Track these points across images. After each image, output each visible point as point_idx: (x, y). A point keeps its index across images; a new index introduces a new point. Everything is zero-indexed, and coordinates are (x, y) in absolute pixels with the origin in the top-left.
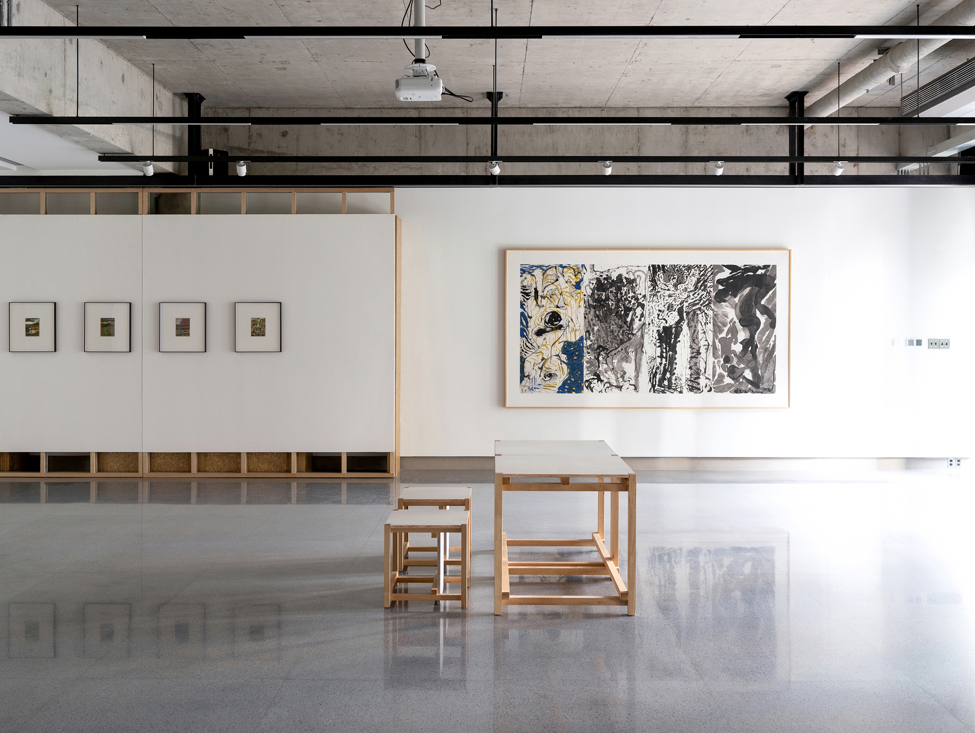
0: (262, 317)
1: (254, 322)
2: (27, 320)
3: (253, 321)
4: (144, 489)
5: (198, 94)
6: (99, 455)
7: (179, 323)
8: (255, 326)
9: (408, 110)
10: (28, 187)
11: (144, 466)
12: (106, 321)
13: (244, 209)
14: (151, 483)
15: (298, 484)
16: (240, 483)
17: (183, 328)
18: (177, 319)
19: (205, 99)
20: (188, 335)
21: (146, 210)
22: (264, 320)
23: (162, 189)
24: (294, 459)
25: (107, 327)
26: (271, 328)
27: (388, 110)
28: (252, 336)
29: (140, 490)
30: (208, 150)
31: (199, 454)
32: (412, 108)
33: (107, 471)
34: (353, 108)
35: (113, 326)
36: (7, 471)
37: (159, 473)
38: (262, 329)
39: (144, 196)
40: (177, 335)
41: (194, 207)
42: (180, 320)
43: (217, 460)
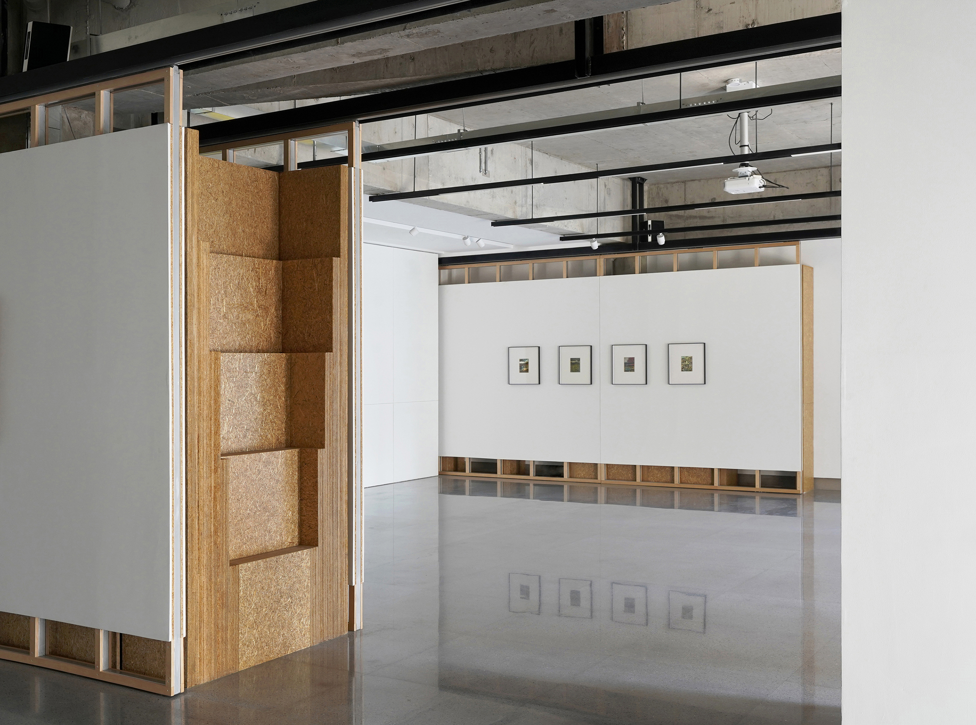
0: (690, 355)
1: (684, 360)
2: (521, 360)
3: (682, 359)
4: (602, 493)
5: (639, 177)
6: (570, 464)
7: (626, 361)
8: (684, 363)
9: (819, 169)
10: (521, 260)
11: (602, 475)
12: (574, 360)
13: (675, 267)
14: (608, 489)
15: (720, 495)
16: (674, 492)
17: (629, 365)
18: (625, 358)
19: (646, 180)
20: (633, 370)
21: (602, 273)
22: (691, 358)
23: (614, 255)
24: (716, 473)
25: (575, 365)
26: (697, 364)
27: (801, 171)
28: (682, 371)
29: (599, 493)
30: (647, 221)
31: (642, 467)
32: (823, 167)
33: (576, 478)
34: (770, 173)
35: (579, 364)
36: (508, 474)
37: (613, 481)
38: (690, 366)
39: (601, 261)
40: (625, 371)
41: (637, 268)
42: (627, 359)
43: (657, 472)
